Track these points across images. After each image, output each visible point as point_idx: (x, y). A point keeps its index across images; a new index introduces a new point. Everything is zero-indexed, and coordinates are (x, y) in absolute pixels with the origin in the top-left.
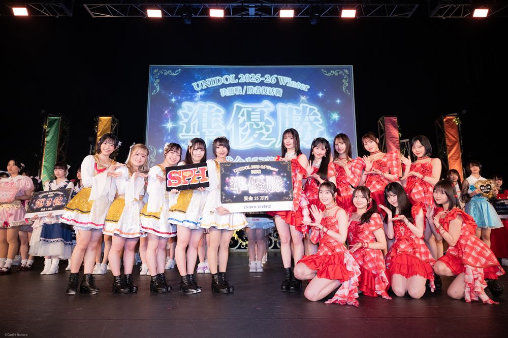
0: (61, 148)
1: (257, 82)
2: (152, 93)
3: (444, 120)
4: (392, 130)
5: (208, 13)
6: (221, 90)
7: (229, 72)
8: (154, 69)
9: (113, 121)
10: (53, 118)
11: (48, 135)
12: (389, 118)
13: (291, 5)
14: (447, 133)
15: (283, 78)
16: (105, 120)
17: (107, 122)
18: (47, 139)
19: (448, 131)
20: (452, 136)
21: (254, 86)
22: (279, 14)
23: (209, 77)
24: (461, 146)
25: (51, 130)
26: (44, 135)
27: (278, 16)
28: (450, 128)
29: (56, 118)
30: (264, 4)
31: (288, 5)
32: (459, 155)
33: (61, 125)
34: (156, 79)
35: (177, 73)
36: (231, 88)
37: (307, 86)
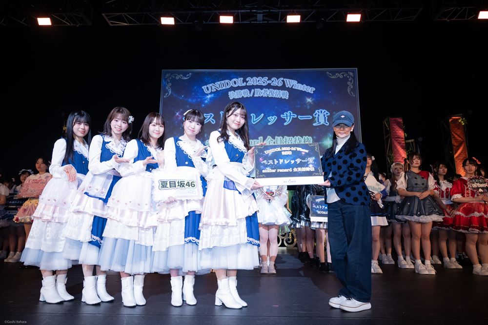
1: (264, 85)
2: (164, 97)
3: (450, 120)
4: (397, 130)
5: (218, 20)
6: (229, 92)
7: (237, 76)
8: (166, 73)
12: (394, 119)
13: (297, 10)
14: (453, 133)
15: (289, 81)
20: (457, 136)
21: (262, 89)
22: (286, 20)
23: (219, 81)
24: (467, 147)
28: (456, 129)
30: (271, 11)
32: (466, 155)
34: (168, 83)
35: (188, 76)
36: (239, 90)
37: (313, 88)
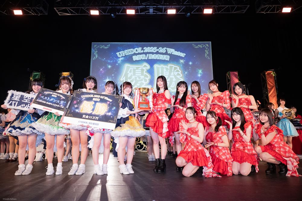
2: (93, 59)
3: (266, 73)
4: (234, 79)
5: (126, 12)
8: (94, 45)
9: (70, 75)
10: (36, 73)
13: (174, 6)
15: (170, 49)
16: (66, 74)
19: (269, 80)
20: (271, 83)
21: (153, 54)
22: (167, 12)
23: (127, 49)
27: (166, 13)
28: (270, 78)
30: (158, 7)
31: (172, 6)
32: (275, 94)
35: (108, 47)
36: (139, 55)
37: (184, 54)
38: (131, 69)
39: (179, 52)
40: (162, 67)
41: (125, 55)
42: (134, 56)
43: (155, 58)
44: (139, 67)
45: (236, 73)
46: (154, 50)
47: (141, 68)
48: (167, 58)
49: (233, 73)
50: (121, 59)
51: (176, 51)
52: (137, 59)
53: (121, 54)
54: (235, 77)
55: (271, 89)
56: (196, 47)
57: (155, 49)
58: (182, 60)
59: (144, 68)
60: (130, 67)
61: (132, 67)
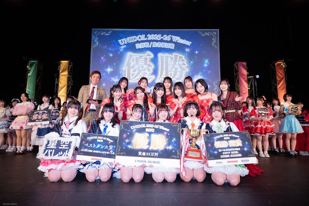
0: (38, 80)
1: (159, 39)
2: (94, 46)
3: (276, 64)
4: (242, 70)
6: (136, 44)
7: (141, 33)
8: (94, 31)
9: (69, 64)
10: (32, 61)
11: (30, 72)
12: (241, 63)
14: (277, 72)
15: (175, 37)
16: (65, 63)
17: (66, 64)
18: (29, 75)
19: (278, 71)
20: (280, 74)
21: (157, 42)
23: (129, 37)
24: (286, 81)
25: (32, 69)
26: (27, 71)
28: (280, 70)
29: (34, 61)
32: (285, 86)
33: (38, 66)
34: (96, 37)
35: (109, 34)
36: (143, 43)
37: (190, 42)
38: (134, 58)
39: (185, 40)
40: (167, 56)
41: (127, 43)
42: (137, 43)
43: (159, 46)
44: (142, 56)
45: (245, 64)
46: (159, 38)
47: (144, 57)
48: (171, 46)
49: (241, 64)
50: (123, 47)
51: (181, 39)
52: (141, 48)
53: (123, 42)
54: (243, 67)
55: (280, 81)
56: (203, 35)
57: (160, 36)
58: (187, 49)
59: (148, 57)
60: (133, 56)
61: (135, 56)
